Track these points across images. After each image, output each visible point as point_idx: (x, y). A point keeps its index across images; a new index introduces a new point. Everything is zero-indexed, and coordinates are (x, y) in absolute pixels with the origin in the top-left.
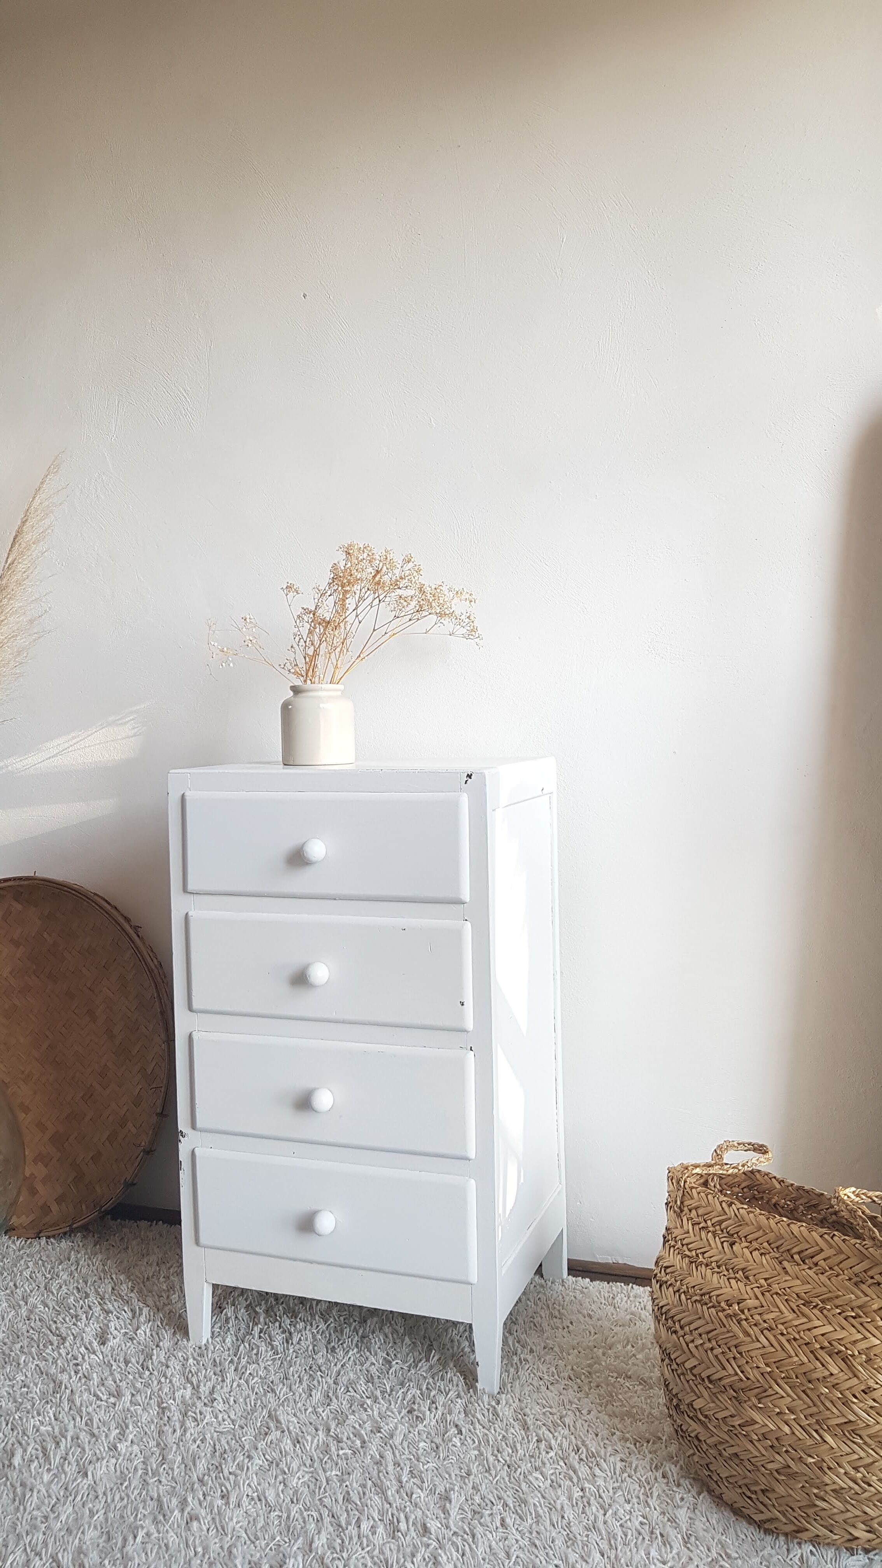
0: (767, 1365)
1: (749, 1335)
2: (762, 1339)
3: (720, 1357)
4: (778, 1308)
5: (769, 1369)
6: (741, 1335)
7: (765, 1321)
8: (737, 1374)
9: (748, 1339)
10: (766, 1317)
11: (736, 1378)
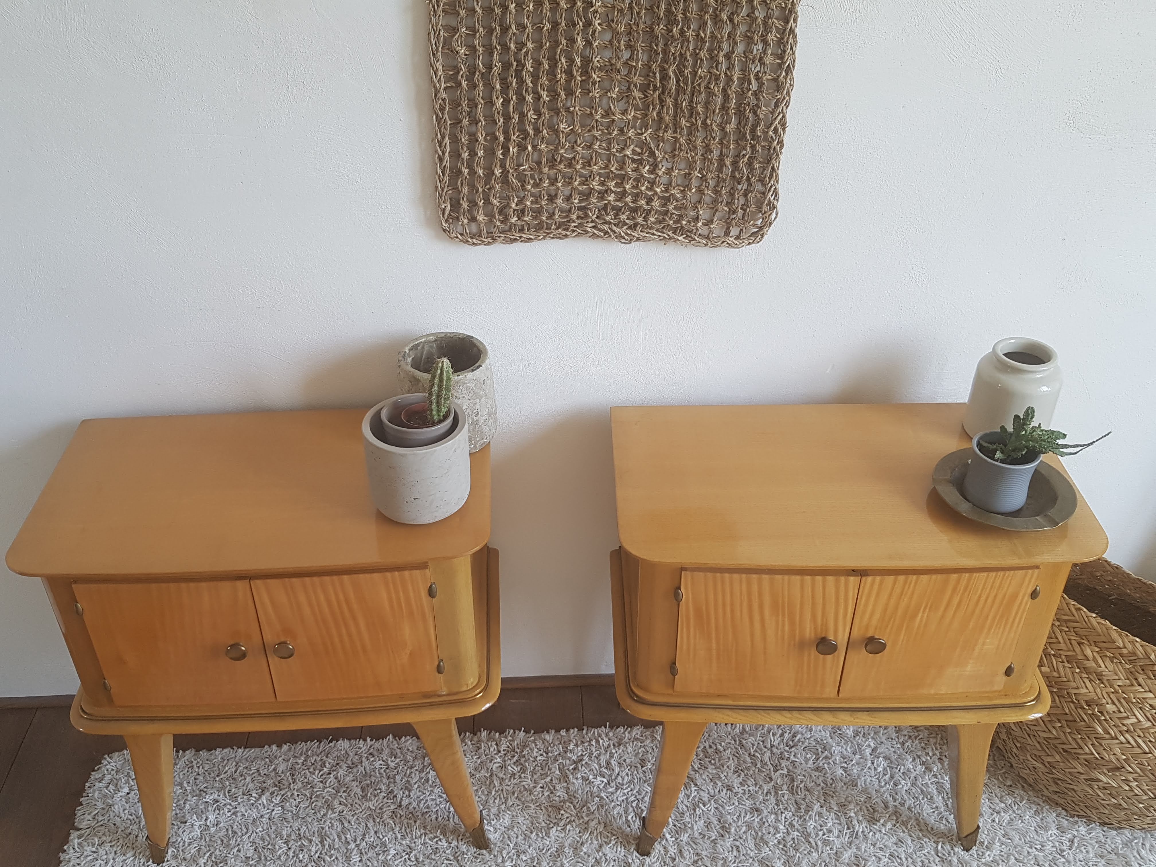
0: (1123, 754)
1: (1109, 734)
2: (1122, 738)
3: (1079, 741)
4: (1135, 715)
5: (1124, 757)
6: (1102, 732)
7: (1123, 725)
8: (1093, 754)
9: (1107, 736)
10: (1125, 722)
11: (1092, 756)
